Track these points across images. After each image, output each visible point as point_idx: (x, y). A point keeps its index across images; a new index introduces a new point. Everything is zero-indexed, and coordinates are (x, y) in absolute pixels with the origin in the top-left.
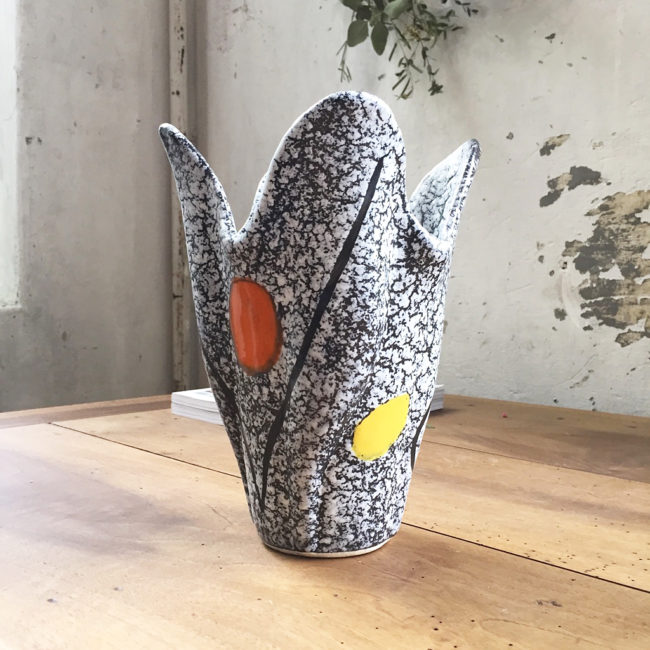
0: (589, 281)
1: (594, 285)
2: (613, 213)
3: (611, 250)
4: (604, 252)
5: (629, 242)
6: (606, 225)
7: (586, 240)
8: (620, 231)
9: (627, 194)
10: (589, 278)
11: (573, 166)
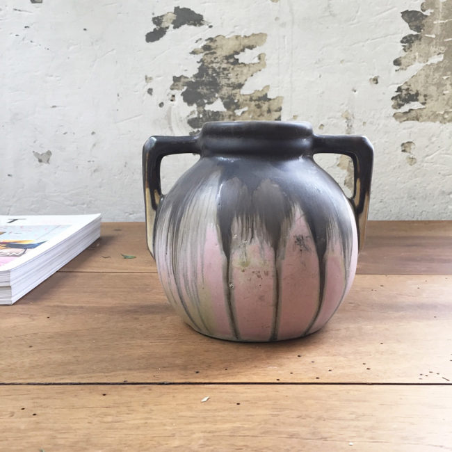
0: (197, 113)
1: (201, 116)
2: (215, 53)
3: (214, 86)
4: (208, 87)
5: (229, 79)
6: (209, 64)
7: (192, 76)
8: (221, 70)
9: (227, 37)
10: (196, 109)
11: (177, 6)
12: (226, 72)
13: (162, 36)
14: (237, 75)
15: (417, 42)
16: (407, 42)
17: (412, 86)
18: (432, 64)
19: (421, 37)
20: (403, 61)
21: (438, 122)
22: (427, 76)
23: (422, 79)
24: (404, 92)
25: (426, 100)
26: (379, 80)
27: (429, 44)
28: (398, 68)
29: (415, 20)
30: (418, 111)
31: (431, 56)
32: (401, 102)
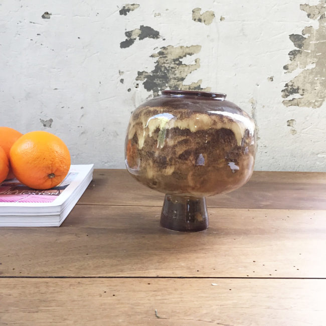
0: (153, 96)
2: (166, 57)
3: (165, 78)
4: (161, 79)
5: (175, 74)
6: (163, 64)
7: (150, 71)
8: (170, 68)
9: (175, 47)
10: (152, 94)
11: (142, 25)
12: (173, 70)
13: (131, 45)
14: (181, 72)
15: (299, 55)
16: (293, 54)
17: (295, 83)
18: (308, 69)
19: (302, 52)
20: (289, 67)
21: (311, 107)
22: (305, 77)
23: (301, 79)
24: (290, 87)
25: (303, 92)
26: (274, 79)
27: (306, 56)
28: (286, 71)
29: (298, 41)
30: (299, 100)
31: (307, 65)
32: (287, 94)
